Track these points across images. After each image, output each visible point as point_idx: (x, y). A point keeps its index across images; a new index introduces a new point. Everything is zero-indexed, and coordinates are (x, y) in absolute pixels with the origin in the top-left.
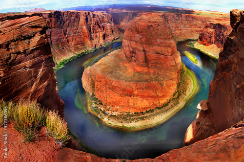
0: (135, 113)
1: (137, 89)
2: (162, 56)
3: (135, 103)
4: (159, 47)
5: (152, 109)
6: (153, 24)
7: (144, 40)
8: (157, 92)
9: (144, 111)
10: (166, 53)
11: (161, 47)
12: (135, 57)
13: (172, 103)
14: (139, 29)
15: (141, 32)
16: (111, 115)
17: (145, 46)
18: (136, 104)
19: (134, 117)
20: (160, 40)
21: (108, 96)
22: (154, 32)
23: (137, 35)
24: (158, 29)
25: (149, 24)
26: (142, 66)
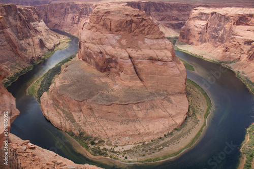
0: (152, 141)
1: (141, 110)
2: (160, 63)
3: (146, 128)
4: (152, 51)
5: (170, 132)
6: (135, 19)
7: (124, 42)
8: (168, 110)
9: (163, 136)
10: (165, 58)
11: (156, 51)
12: (116, 68)
13: (190, 122)
14: (113, 27)
15: (117, 31)
16: (125, 151)
17: (129, 50)
18: (149, 129)
19: (154, 145)
20: (149, 40)
21: (105, 128)
22: (137, 30)
23: (110, 35)
24: (144, 25)
25: (129, 19)
26: (132, 79)
